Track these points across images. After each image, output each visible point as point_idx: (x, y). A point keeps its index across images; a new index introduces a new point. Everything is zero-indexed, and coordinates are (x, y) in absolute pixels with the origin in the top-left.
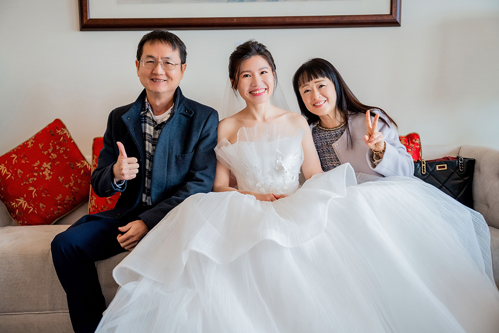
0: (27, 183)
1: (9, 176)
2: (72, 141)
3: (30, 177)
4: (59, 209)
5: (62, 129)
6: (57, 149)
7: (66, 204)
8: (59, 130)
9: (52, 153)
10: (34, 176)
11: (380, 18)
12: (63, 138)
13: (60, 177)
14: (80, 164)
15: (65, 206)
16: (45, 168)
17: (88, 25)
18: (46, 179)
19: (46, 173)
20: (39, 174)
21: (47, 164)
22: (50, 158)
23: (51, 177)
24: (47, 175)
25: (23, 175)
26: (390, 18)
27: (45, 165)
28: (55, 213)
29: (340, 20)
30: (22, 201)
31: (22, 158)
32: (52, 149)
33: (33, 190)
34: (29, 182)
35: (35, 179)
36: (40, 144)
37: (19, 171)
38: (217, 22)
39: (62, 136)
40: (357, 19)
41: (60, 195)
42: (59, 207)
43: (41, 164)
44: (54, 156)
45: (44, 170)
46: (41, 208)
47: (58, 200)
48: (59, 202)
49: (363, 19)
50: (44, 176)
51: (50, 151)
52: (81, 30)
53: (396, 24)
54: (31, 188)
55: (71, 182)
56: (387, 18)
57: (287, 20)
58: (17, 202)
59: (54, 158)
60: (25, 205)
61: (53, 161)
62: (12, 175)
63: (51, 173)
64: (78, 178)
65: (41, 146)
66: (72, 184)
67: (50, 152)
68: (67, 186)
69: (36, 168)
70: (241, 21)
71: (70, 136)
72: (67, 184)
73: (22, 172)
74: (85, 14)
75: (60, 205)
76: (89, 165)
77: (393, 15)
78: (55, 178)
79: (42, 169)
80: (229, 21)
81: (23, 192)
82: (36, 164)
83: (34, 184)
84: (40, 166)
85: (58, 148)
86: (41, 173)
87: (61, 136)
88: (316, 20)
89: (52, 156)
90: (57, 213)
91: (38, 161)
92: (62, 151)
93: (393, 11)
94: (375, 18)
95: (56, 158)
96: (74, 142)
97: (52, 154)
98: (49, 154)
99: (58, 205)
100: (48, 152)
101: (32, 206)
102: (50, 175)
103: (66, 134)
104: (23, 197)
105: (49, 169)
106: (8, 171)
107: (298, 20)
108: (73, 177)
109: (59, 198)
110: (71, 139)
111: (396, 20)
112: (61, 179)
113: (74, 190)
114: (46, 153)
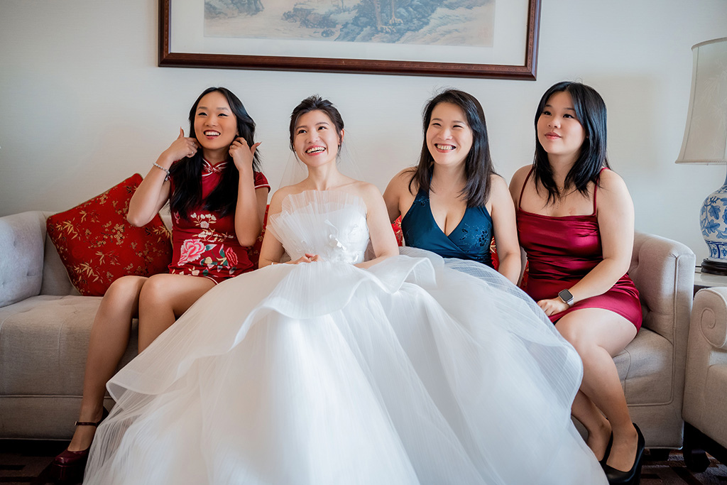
0: (95, 246)
1: (76, 236)
3: (99, 240)
10: (104, 239)
11: (513, 70)
13: (132, 243)
14: (157, 230)
16: (117, 231)
17: (168, 60)
18: (117, 244)
19: (118, 237)
20: (109, 237)
21: (119, 226)
23: (122, 242)
24: (118, 239)
25: (92, 237)
26: (525, 70)
27: (117, 227)
29: (466, 69)
30: (87, 267)
31: (92, 217)
33: (101, 256)
34: (97, 245)
35: (105, 243)
36: (114, 202)
37: (87, 231)
38: (322, 63)
40: (487, 69)
41: (131, 264)
43: (113, 225)
45: (116, 233)
46: (108, 277)
47: (129, 269)
49: (494, 69)
50: (115, 240)
52: (159, 66)
53: (531, 77)
54: (99, 253)
55: (146, 250)
56: (521, 71)
57: (405, 66)
58: (81, 268)
60: (90, 272)
62: (78, 235)
63: (124, 238)
64: (153, 246)
65: (114, 204)
66: (146, 253)
67: (124, 212)
68: (140, 255)
69: (106, 230)
70: (350, 63)
72: (140, 252)
73: (90, 233)
74: (165, 47)
77: (528, 67)
78: (127, 242)
79: (114, 231)
80: (336, 64)
81: (90, 256)
82: (108, 225)
83: (102, 249)
84: (111, 228)
86: (112, 237)
88: (439, 68)
91: (110, 222)
93: (529, 62)
94: (507, 70)
98: (123, 214)
100: (122, 211)
101: (97, 274)
102: (121, 239)
104: (89, 262)
105: (120, 232)
106: (75, 230)
107: (417, 67)
108: (148, 244)
111: (531, 72)
112: (133, 245)
113: (148, 259)
114: (119, 212)
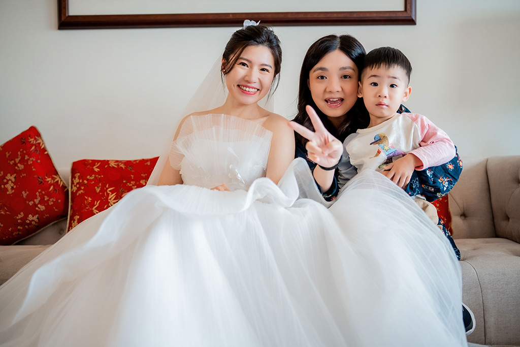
2: (46, 153)
4: (19, 230)
5: (36, 137)
6: (26, 159)
7: (28, 224)
8: (31, 138)
9: (19, 163)
11: (393, 15)
12: (35, 148)
13: (23, 192)
14: (50, 179)
15: (26, 226)
16: (8, 181)
18: (8, 193)
21: (11, 176)
22: (16, 169)
23: (13, 191)
24: (9, 188)
26: (405, 15)
27: (9, 177)
28: (14, 234)
32: (19, 159)
36: (7, 153)
39: (35, 145)
41: (22, 213)
42: (19, 227)
43: (5, 175)
44: (21, 167)
45: (7, 183)
47: (19, 219)
48: (19, 221)
49: (374, 15)
50: (7, 190)
51: (17, 160)
53: (411, 22)
55: (37, 199)
56: (403, 15)
59: (20, 169)
61: (19, 172)
63: (15, 187)
64: (45, 195)
65: (7, 154)
66: (37, 201)
67: (17, 162)
71: (45, 146)
72: (31, 200)
75: (21, 226)
76: (61, 181)
77: (408, 11)
78: (18, 192)
79: (5, 181)
84: (3, 177)
85: (27, 157)
86: (3, 186)
87: (33, 145)
89: (18, 167)
90: (16, 234)
91: (2, 172)
92: (31, 162)
93: (408, 7)
95: (22, 170)
96: (48, 154)
97: (19, 165)
98: (16, 164)
99: (19, 225)
100: (15, 161)
102: (12, 188)
103: (39, 143)
105: (12, 182)
108: (39, 193)
109: (20, 216)
110: (44, 150)
111: (411, 17)
112: (24, 194)
113: (39, 208)
114: (12, 163)
